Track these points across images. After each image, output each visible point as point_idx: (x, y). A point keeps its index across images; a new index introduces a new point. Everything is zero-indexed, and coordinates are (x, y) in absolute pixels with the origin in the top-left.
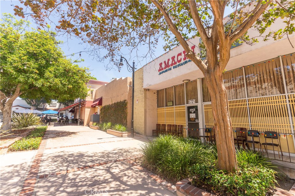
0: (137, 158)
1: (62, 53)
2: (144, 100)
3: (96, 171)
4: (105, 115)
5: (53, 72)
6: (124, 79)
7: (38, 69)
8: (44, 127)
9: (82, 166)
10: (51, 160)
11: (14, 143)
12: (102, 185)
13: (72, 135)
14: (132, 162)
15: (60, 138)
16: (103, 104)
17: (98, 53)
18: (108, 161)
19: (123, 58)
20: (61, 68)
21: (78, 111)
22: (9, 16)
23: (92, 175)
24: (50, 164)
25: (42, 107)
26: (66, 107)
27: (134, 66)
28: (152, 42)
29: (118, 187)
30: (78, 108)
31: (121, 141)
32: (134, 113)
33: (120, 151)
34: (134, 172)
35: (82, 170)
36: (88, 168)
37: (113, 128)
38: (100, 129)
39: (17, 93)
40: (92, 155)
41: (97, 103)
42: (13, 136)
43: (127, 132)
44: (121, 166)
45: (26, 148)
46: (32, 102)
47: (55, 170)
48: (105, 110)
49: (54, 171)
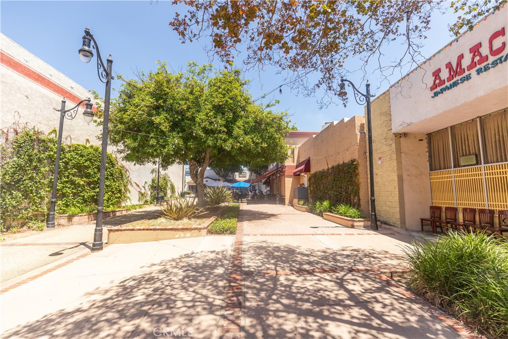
0: (396, 272)
1: (249, 97)
2: (395, 157)
3: (319, 280)
4: (317, 187)
5: (242, 127)
6: (349, 120)
7: (225, 126)
8: (237, 204)
9: (296, 268)
10: (252, 252)
11: (211, 223)
12: (335, 309)
13: (272, 218)
14: (384, 277)
15: (257, 221)
16: (311, 170)
17: (305, 82)
18: (338, 268)
19: (345, 80)
20: (250, 119)
21: (275, 181)
22: (192, 65)
23: (314, 287)
24: (253, 257)
25: (232, 178)
26: (258, 176)
27: (368, 91)
28: (416, 27)
29: (366, 320)
30: (274, 177)
31: (353, 234)
32: (375, 184)
33: (356, 253)
34: (395, 299)
35: (297, 275)
36: (305, 273)
37: (334, 210)
38: (312, 211)
39: (207, 161)
40: (308, 253)
41: (302, 169)
42: (209, 214)
43: (361, 219)
44: (364, 281)
45: (222, 232)
46: (220, 172)
47: (260, 267)
48: (317, 179)
49: (260, 269)
